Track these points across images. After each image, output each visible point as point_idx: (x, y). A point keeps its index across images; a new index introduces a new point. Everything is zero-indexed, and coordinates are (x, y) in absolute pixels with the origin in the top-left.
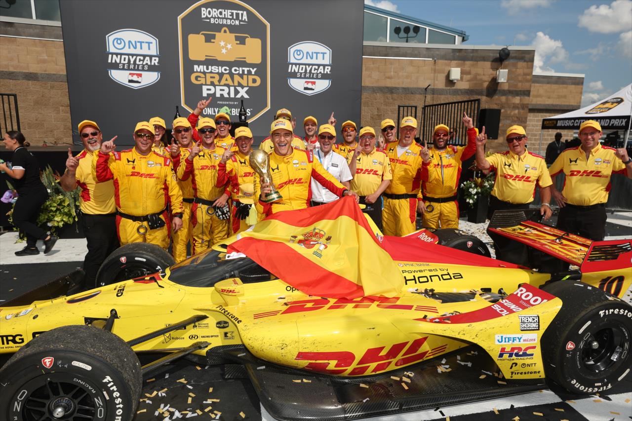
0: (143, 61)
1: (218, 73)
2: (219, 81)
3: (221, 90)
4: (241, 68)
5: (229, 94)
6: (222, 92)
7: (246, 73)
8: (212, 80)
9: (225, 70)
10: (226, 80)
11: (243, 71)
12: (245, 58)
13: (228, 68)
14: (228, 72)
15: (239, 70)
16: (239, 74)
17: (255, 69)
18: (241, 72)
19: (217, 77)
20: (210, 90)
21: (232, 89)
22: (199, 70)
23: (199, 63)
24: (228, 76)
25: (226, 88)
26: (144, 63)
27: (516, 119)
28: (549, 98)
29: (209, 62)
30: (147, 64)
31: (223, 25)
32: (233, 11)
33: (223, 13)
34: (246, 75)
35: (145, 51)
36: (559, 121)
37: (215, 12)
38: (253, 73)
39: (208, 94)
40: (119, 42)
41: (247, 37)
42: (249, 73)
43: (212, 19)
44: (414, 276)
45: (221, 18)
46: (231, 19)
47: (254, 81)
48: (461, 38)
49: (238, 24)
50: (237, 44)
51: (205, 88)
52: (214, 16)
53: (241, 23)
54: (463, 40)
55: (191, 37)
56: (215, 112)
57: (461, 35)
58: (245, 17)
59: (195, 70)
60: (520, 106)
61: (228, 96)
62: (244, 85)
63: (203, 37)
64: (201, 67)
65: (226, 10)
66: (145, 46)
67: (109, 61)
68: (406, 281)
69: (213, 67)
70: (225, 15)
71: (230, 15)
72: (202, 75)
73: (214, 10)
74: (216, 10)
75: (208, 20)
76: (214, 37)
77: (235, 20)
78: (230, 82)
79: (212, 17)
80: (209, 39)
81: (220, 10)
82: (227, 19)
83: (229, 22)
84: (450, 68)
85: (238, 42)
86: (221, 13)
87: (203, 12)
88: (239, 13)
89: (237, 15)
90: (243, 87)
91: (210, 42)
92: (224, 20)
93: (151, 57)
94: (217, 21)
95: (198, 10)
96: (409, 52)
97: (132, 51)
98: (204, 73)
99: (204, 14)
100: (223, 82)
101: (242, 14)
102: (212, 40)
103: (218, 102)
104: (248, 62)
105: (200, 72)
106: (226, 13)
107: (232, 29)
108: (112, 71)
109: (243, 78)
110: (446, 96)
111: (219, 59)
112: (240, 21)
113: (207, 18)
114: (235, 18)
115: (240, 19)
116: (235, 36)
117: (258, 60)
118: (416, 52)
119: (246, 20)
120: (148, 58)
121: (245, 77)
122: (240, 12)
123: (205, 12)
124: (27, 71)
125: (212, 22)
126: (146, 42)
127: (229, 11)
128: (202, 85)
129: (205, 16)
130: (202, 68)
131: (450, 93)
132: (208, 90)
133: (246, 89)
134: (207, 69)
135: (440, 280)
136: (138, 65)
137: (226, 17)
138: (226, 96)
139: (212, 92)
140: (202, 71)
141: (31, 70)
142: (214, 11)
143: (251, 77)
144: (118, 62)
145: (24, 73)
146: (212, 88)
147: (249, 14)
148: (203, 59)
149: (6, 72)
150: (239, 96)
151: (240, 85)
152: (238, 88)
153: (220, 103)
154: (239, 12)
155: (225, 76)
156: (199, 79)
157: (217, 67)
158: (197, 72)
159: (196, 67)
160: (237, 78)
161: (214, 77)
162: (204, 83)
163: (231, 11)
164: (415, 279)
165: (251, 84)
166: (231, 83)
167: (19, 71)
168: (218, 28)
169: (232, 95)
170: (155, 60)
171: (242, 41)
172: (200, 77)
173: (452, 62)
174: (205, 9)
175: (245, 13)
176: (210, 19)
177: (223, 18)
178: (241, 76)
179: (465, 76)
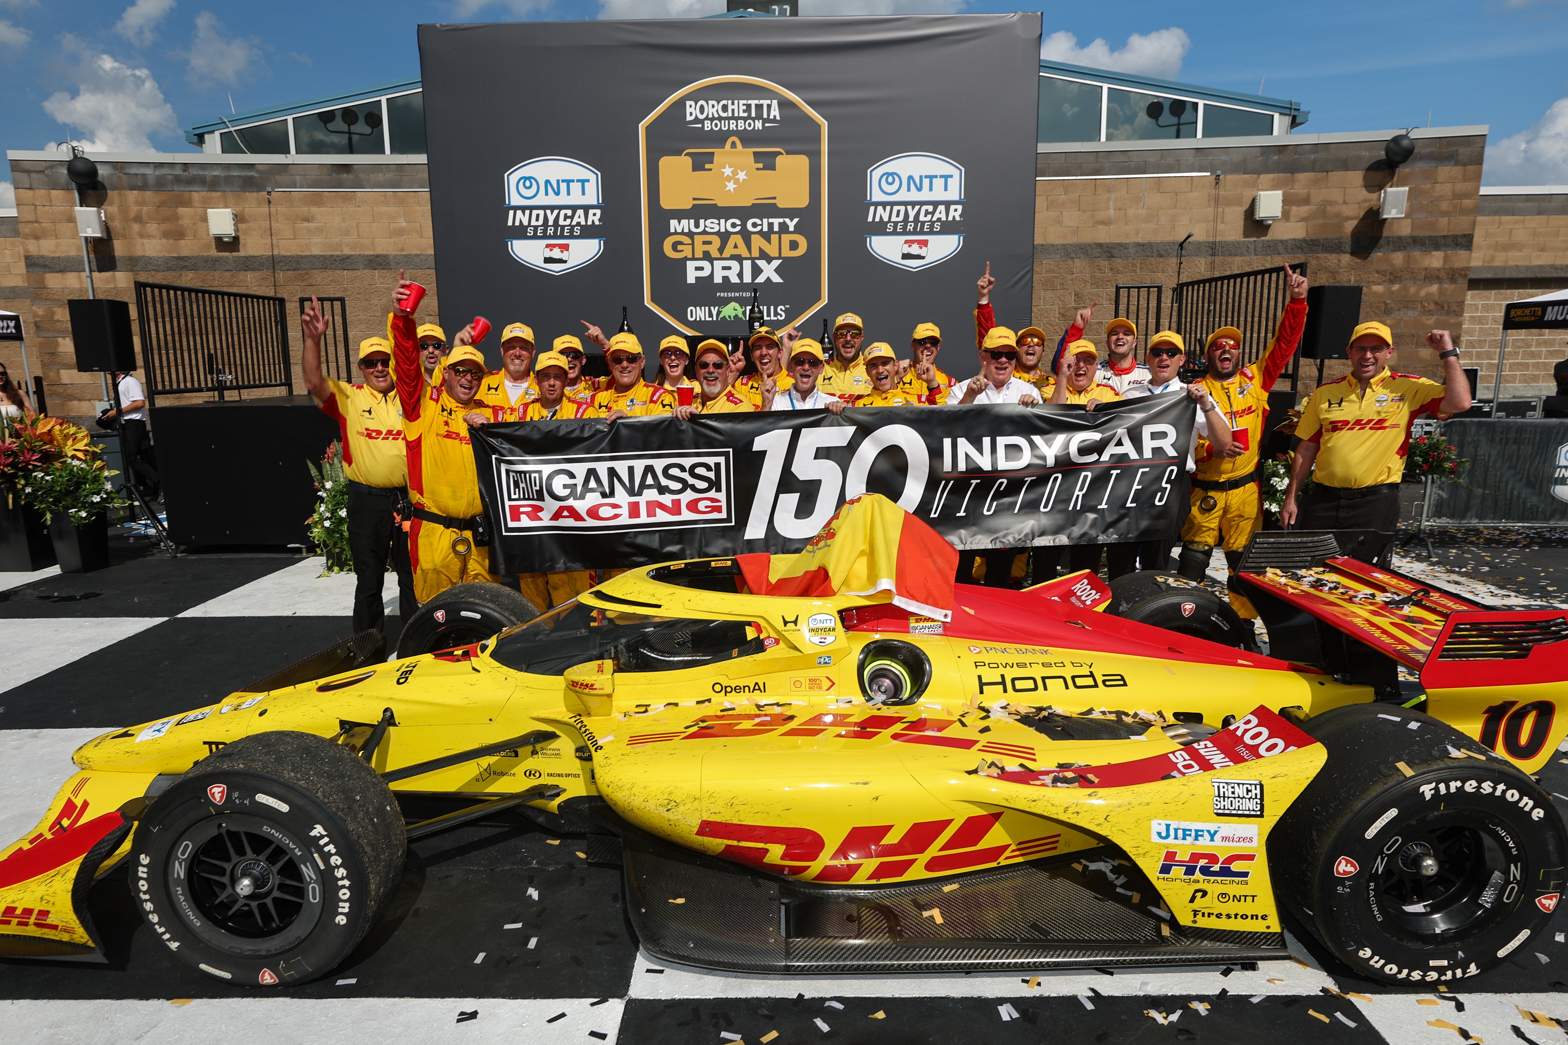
0: (572, 217)
1: (718, 233)
2: (721, 250)
3: (724, 268)
4: (765, 221)
5: (740, 275)
6: (726, 273)
7: (776, 229)
8: (707, 248)
9: (734, 225)
10: (736, 247)
11: (771, 225)
12: (775, 198)
13: (738, 222)
14: (738, 228)
15: (762, 225)
16: (761, 233)
17: (796, 220)
18: (765, 229)
19: (717, 241)
20: (701, 269)
21: (747, 264)
22: (679, 230)
23: (680, 215)
24: (738, 239)
25: (734, 264)
26: (574, 223)
27: (1432, 307)
28: (1542, 250)
29: (701, 211)
30: (578, 224)
31: (730, 133)
32: (749, 102)
33: (730, 107)
34: (776, 233)
35: (576, 199)
36: (1550, 309)
37: (713, 106)
38: (791, 229)
39: (697, 278)
40: (528, 184)
41: (781, 153)
42: (784, 228)
43: (706, 122)
44: (1003, 676)
45: (725, 119)
46: (745, 119)
47: (794, 245)
48: (1287, 120)
49: (761, 128)
50: (758, 169)
51: (691, 265)
52: (710, 116)
53: (767, 125)
54: (1294, 123)
55: (666, 163)
56: (711, 315)
57: (1287, 112)
58: (775, 113)
59: (672, 230)
60: (1443, 275)
61: (739, 281)
62: (772, 256)
63: (689, 160)
64: (684, 222)
65: (736, 102)
66: (576, 187)
67: (510, 223)
68: (982, 685)
69: (709, 221)
70: (733, 110)
71: (744, 111)
72: (686, 240)
73: (711, 102)
74: (715, 103)
75: (700, 126)
76: (710, 157)
77: (754, 119)
78: (743, 251)
79: (707, 118)
80: (700, 164)
81: (724, 102)
82: (737, 119)
83: (741, 125)
84: (1254, 193)
85: (761, 165)
86: (725, 108)
87: (688, 110)
88: (762, 105)
89: (759, 107)
90: (769, 260)
91: (703, 169)
92: (731, 122)
93: (586, 208)
94: (716, 125)
95: (680, 104)
96: (1152, 159)
97: (552, 200)
98: (691, 235)
99: (691, 114)
100: (729, 251)
101: (769, 106)
102: (707, 166)
103: (718, 294)
104: (780, 205)
105: (682, 233)
106: (735, 107)
107: (748, 138)
108: (514, 242)
109: (769, 241)
110: (1247, 258)
111: (719, 205)
112: (765, 121)
113: (697, 120)
114: (753, 115)
115: (765, 116)
116: (755, 154)
117: (802, 201)
118: (1170, 160)
119: (778, 118)
120: (580, 212)
121: (774, 238)
122: (765, 103)
123: (692, 110)
124: (371, 253)
125: (706, 129)
126: (578, 181)
127: (742, 102)
128: (686, 259)
129: (693, 118)
130: (686, 225)
131: (1255, 250)
132: (698, 269)
133: (776, 263)
134: (697, 226)
135: (1067, 687)
136: (563, 227)
137: (736, 115)
138: (735, 279)
139: (705, 273)
140: (686, 230)
141: (379, 251)
142: (710, 106)
143: (786, 238)
144: (526, 223)
145: (367, 256)
146: (706, 264)
147: (785, 104)
148: (688, 205)
149: (338, 256)
150: (761, 279)
151: (764, 256)
152: (758, 262)
153: (722, 294)
154: (761, 102)
155: (734, 239)
156: (680, 247)
157: (716, 221)
158: (676, 233)
159: (673, 223)
160: (757, 242)
161: (710, 243)
162: (690, 256)
163: (745, 102)
164: (1003, 683)
165: (787, 253)
166: (746, 254)
167: (358, 253)
168: (719, 138)
169: (747, 279)
170: (594, 215)
171: (767, 162)
172: (681, 243)
173: (1262, 176)
174: (692, 103)
175: (775, 103)
176: (702, 122)
177: (729, 119)
178: (766, 236)
179: (1294, 209)
